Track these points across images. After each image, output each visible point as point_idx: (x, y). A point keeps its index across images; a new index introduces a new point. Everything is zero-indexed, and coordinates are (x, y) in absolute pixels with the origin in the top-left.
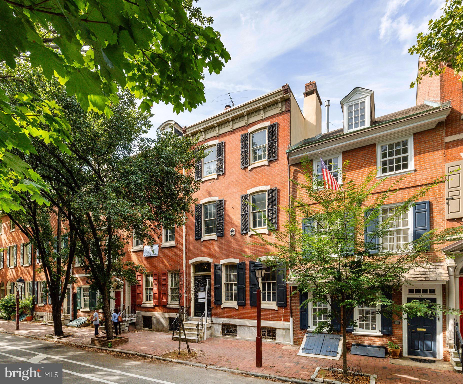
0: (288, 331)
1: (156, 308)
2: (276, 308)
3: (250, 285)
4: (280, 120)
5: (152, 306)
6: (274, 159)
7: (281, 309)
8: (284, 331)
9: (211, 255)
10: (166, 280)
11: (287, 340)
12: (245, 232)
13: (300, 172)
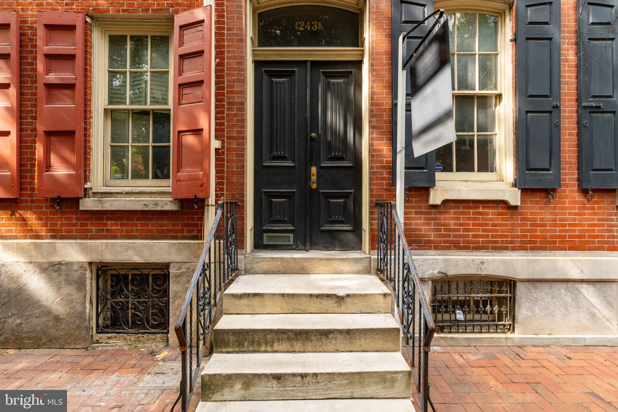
3: (583, 99)
10: (77, 62)
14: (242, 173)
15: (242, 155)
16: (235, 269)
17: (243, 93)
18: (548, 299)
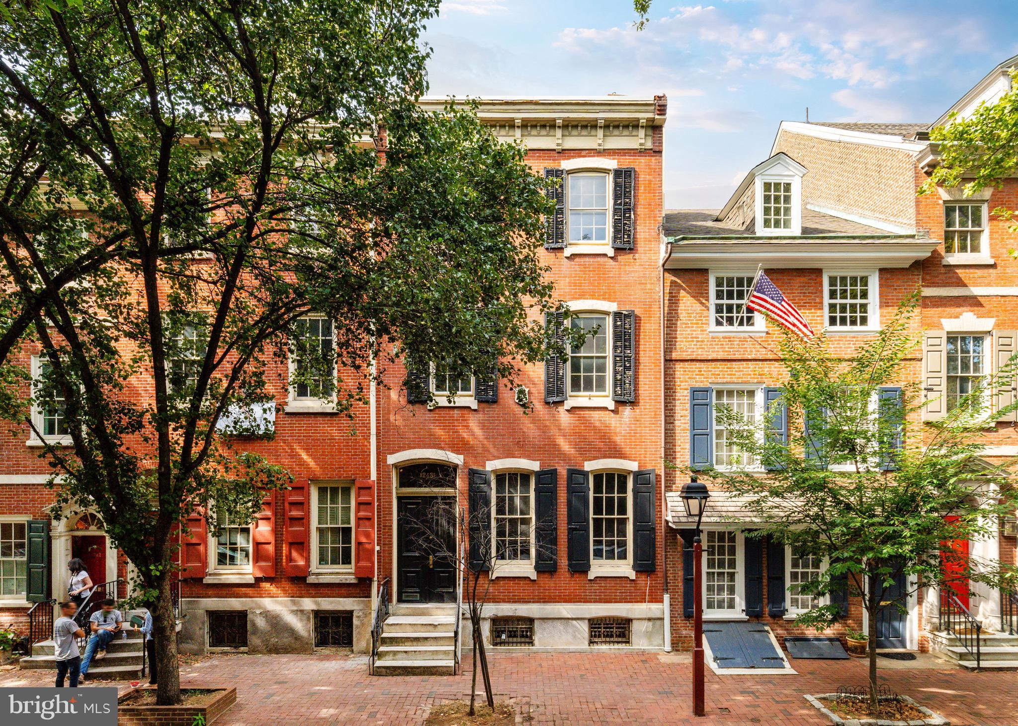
0: (658, 622)
1: (266, 585)
2: (632, 575)
3: (569, 523)
4: (640, 164)
5: (250, 579)
6: (627, 246)
7: (643, 577)
8: (650, 624)
9: (459, 446)
10: (304, 505)
11: (655, 643)
12: (556, 399)
13: (684, 290)
14: (391, 563)
15: (391, 553)
16: (387, 613)
17: (391, 520)
18: (562, 628)
